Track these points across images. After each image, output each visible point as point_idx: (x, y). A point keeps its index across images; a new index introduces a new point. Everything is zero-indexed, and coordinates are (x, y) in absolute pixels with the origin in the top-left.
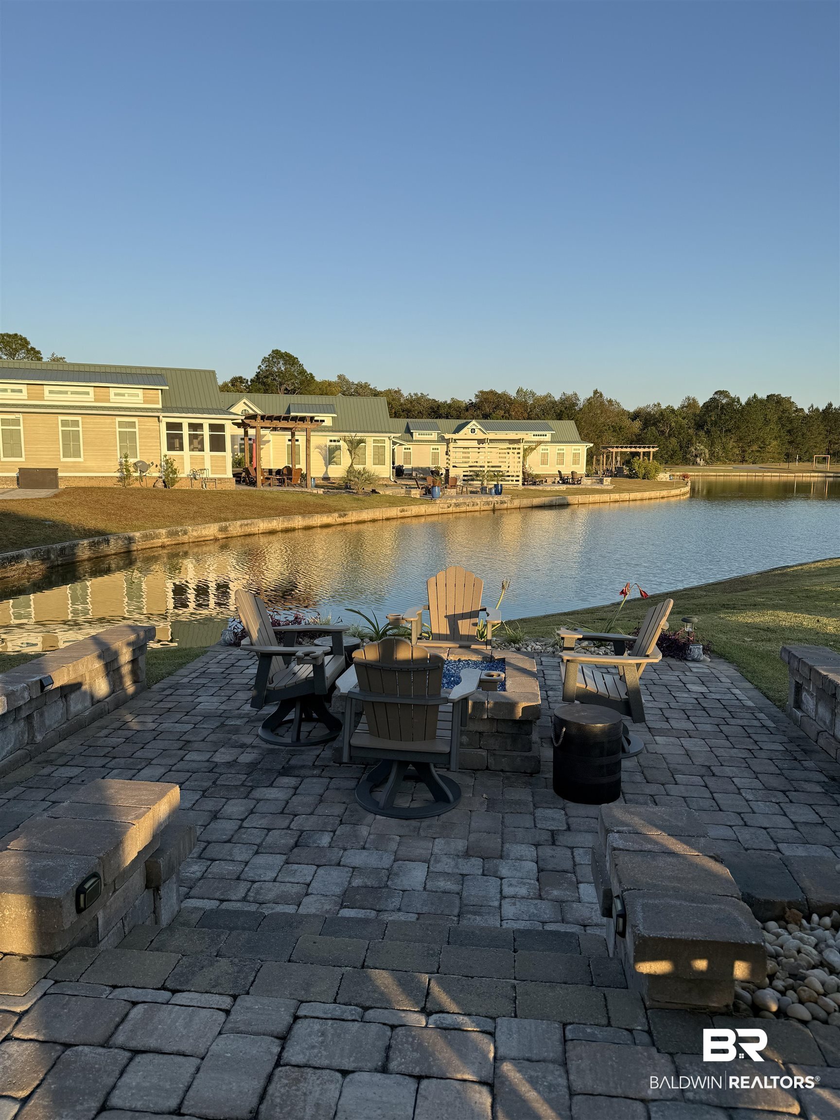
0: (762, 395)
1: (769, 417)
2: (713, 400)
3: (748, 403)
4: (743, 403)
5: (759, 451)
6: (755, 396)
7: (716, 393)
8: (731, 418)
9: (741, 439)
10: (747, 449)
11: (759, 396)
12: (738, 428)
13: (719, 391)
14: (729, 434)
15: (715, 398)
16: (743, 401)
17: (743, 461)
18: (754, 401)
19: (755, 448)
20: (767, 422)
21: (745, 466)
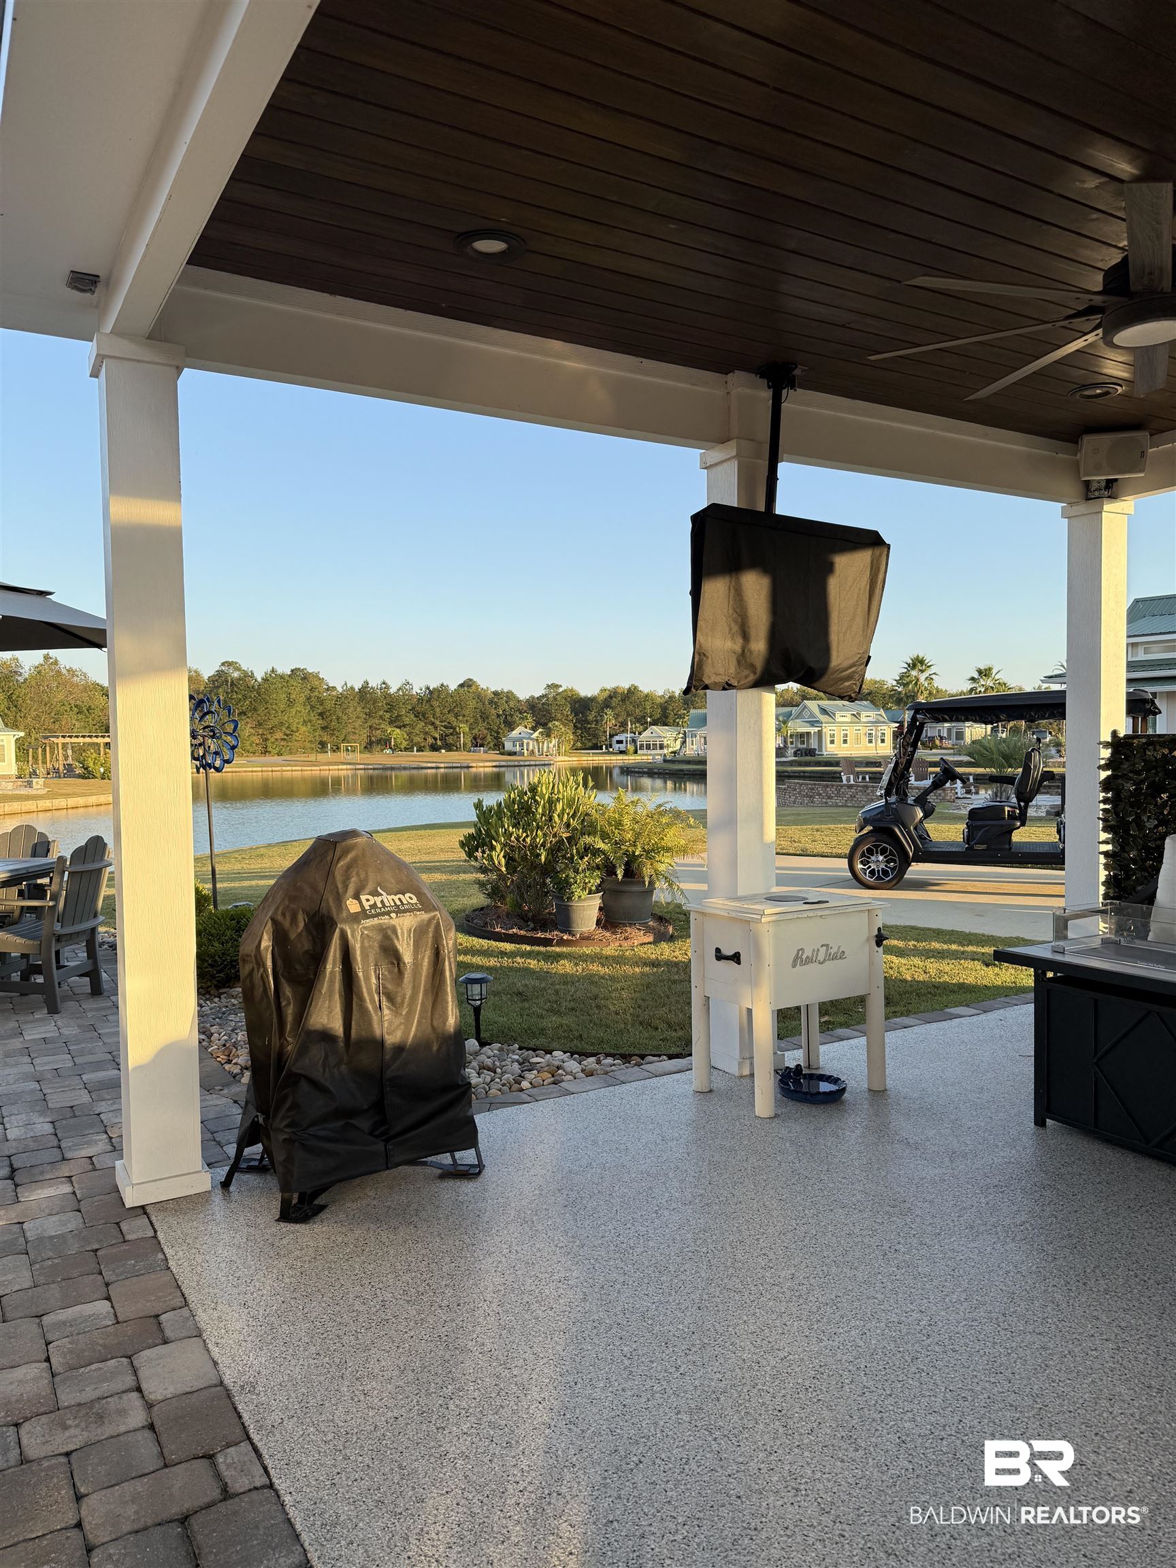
0: (285, 669)
1: (293, 696)
2: (220, 674)
3: (265, 680)
4: (259, 680)
5: (284, 739)
6: (273, 671)
7: (223, 664)
8: (245, 697)
9: (260, 724)
10: (269, 736)
11: (280, 671)
12: (255, 710)
13: (226, 662)
14: (243, 717)
15: (222, 671)
16: (259, 676)
17: (265, 752)
18: (272, 678)
19: (279, 735)
20: (291, 703)
21: (268, 758)
